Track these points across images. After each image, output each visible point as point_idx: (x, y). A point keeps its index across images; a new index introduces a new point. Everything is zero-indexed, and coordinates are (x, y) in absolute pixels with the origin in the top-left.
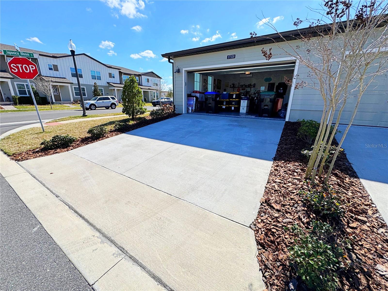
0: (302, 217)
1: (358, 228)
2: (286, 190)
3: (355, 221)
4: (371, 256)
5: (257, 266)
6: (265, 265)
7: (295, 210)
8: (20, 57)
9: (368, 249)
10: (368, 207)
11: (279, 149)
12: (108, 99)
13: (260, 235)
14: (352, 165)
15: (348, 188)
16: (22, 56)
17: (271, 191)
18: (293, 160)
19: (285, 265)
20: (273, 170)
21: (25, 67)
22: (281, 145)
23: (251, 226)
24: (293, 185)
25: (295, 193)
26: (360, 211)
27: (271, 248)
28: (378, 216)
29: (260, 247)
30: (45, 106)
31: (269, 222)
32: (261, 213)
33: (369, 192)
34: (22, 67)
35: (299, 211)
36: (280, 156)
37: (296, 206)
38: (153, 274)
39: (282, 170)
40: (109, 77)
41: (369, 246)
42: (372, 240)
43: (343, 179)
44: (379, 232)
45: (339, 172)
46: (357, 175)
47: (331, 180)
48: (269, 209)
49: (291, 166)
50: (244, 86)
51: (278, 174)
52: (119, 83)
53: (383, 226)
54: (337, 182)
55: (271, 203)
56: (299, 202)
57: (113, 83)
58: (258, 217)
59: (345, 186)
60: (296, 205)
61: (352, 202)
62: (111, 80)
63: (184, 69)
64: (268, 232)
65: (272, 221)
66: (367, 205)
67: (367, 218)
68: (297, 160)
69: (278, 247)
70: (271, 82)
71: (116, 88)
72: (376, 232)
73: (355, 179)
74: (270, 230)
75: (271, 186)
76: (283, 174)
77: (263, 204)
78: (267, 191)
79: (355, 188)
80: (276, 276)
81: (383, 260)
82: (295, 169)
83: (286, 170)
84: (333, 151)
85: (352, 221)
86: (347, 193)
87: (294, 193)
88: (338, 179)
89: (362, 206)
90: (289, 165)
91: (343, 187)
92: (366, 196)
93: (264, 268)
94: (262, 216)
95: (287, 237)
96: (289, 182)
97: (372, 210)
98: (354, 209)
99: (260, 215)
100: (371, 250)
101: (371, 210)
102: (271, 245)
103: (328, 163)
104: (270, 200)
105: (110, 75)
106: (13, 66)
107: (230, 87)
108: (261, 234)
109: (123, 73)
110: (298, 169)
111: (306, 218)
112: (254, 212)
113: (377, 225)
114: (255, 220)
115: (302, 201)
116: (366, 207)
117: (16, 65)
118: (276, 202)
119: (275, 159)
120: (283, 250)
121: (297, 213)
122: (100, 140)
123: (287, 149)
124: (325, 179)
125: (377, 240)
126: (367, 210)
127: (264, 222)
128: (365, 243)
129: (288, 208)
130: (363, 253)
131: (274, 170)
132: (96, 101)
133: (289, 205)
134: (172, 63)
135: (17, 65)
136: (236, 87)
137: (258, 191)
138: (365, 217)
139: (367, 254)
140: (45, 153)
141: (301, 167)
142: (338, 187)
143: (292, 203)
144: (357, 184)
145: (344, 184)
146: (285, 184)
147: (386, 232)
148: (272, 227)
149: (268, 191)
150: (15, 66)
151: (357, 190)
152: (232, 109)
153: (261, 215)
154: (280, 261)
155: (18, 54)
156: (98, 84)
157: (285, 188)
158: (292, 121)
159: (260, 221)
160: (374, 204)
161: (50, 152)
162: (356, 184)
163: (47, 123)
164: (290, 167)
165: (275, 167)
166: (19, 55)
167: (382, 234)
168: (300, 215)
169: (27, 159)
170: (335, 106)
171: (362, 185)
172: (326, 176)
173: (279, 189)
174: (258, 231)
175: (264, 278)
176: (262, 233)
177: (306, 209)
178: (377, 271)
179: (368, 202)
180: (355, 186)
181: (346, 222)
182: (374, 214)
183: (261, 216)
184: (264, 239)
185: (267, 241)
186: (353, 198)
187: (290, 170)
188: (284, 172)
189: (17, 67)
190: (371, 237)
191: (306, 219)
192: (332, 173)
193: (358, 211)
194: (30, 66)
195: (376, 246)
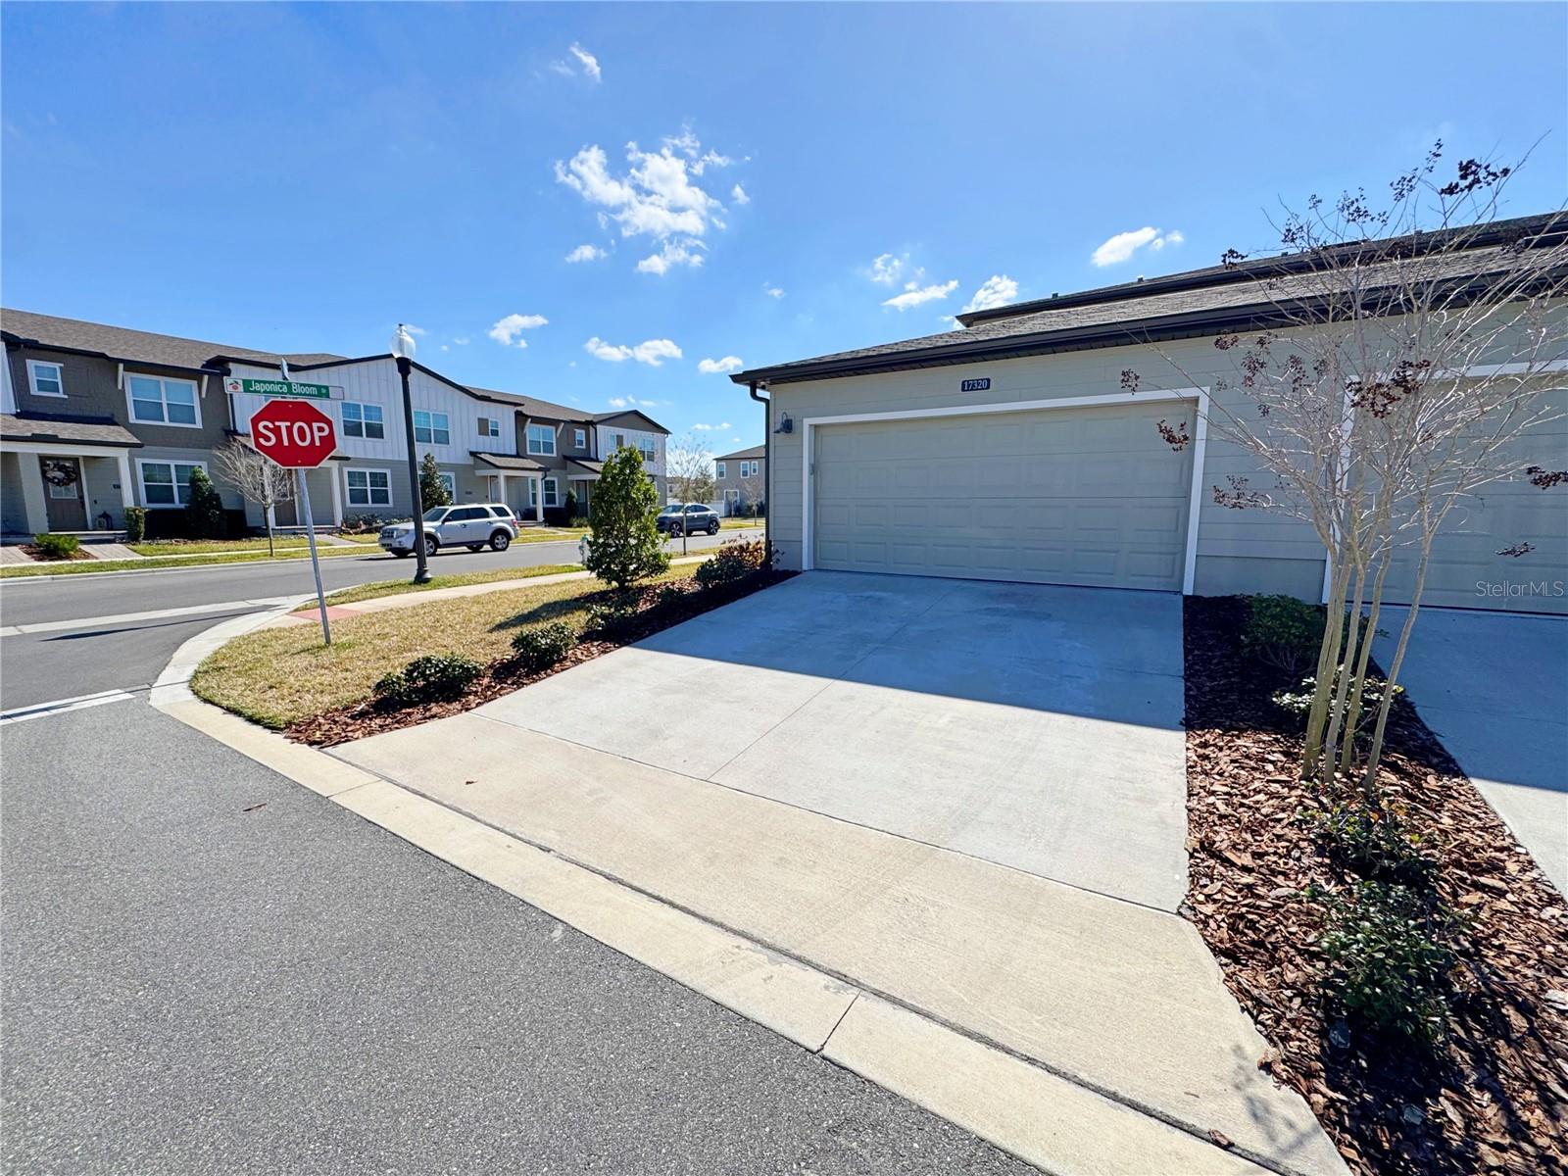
0: (1323, 883)
1: (1485, 908)
2: (1254, 813)
3: (1471, 889)
4: (1530, 972)
5: (1232, 1004)
6: (1253, 998)
7: (1295, 865)
8: (289, 399)
9: (1518, 955)
10: (1506, 853)
11: (1191, 693)
12: (483, 513)
13: (1214, 933)
14: (1438, 738)
15: (1437, 805)
16: (298, 394)
17: (1210, 820)
18: (1250, 726)
19: (1308, 995)
20: (1196, 758)
21: (301, 429)
22: (1195, 680)
23: (1181, 910)
24: (1272, 798)
25: (1286, 822)
26: (1484, 865)
27: (1256, 959)
28: (1536, 876)
29: (1225, 960)
30: (238, 544)
31: (1230, 900)
32: (1198, 879)
33: (1504, 816)
34: (289, 430)
35: (1309, 868)
36: (1202, 714)
37: (1297, 855)
38: (962, 1028)
39: (1224, 757)
40: (480, 434)
41: (1520, 948)
42: (1527, 935)
43: (1417, 778)
44: (1543, 916)
45: (1402, 760)
46: (1459, 769)
47: (1384, 783)
48: (1217, 865)
49: (1247, 743)
51: (1212, 769)
52: (514, 452)
53: (1554, 900)
54: (1403, 788)
55: (1220, 851)
56: (1303, 844)
57: (491, 454)
58: (1193, 889)
59: (1427, 799)
60: (1295, 853)
61: (1455, 840)
62: (485, 444)
63: (807, 422)
64: (1234, 922)
65: (1239, 895)
66: (1501, 850)
67: (1508, 883)
68: (1264, 727)
69: (1277, 956)
71: (503, 473)
72: (1537, 917)
73: (1456, 780)
74: (1242, 917)
75: (1202, 803)
76: (1231, 768)
77: (1196, 854)
78: (1197, 818)
79: (1460, 805)
80: (1289, 1020)
81: (1562, 980)
82: (1263, 753)
83: (1235, 756)
84: (1372, 694)
85: (1466, 889)
86: (1436, 817)
87: (1279, 821)
88: (1402, 779)
89: (1486, 852)
90: (1239, 742)
91: (1423, 801)
92: (1496, 826)
93: (1254, 1006)
94: (1206, 886)
95: (1293, 929)
96: (1257, 792)
97: (1518, 861)
98: (1464, 860)
99: (1198, 883)
100: (1529, 959)
101: (1516, 862)
102: (1255, 953)
103: (1362, 733)
104: (1215, 842)
105: (484, 427)
106: (266, 427)
108: (1219, 929)
109: (530, 417)
110: (1274, 752)
111: (1333, 883)
112: (1177, 877)
113: (1536, 901)
114: (1187, 896)
115: (1311, 840)
116: (1498, 854)
117: (273, 424)
118: (1234, 846)
119: (1188, 725)
120: (1290, 962)
121: (1305, 874)
122: (557, 672)
123: (1221, 691)
124: (1363, 779)
125: (1539, 934)
126: (1503, 861)
127: (1215, 901)
128: (1508, 942)
129: (1275, 862)
130: (1508, 964)
131: (1198, 757)
132: (438, 523)
133: (1275, 853)
134: (767, 401)
135: (277, 423)
137: (1169, 821)
138: (1501, 879)
139: (1518, 968)
140: (396, 717)
141: (1281, 747)
142: (1406, 801)
143: (1283, 847)
144: (1463, 793)
145: (1423, 794)
146: (1244, 796)
147: (1563, 916)
148: (1244, 910)
149: (1200, 819)
150: (271, 426)
151: (1466, 810)
153: (1202, 883)
154: (1289, 987)
155: (285, 389)
156: (437, 460)
157: (1250, 807)
158: (1206, 594)
159: (1201, 898)
160: (1519, 846)
161: (409, 714)
162: (1460, 794)
163: (297, 610)
164: (1245, 746)
165: (1199, 750)
166: (286, 394)
167: (1553, 921)
168: (1316, 877)
169: (349, 741)
170: (1364, 565)
171: (1478, 797)
172: (1365, 772)
173: (1230, 811)
174: (1206, 924)
175: (1259, 1026)
176: (1219, 927)
177: (1327, 861)
178: (1550, 1003)
179: (1503, 842)
180: (1456, 798)
181: (1448, 893)
182: (1523, 870)
183: (1201, 886)
184: (1231, 940)
185: (1241, 945)
186: (1459, 831)
187: (1247, 757)
188: (1232, 761)
189: (277, 431)
190: (1523, 928)
191: (1335, 886)
192: (1381, 762)
193: (1478, 865)
194: (315, 425)
195: (1541, 949)
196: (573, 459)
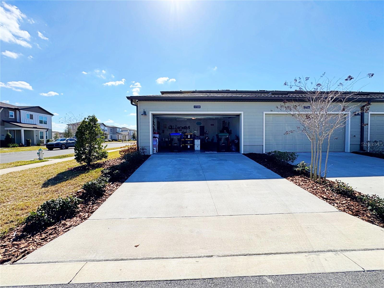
7: (337, 197)
13: (349, 212)
22: (271, 169)
23: (339, 210)
27: (361, 215)
29: (357, 217)
32: (331, 204)
35: (340, 197)
48: (329, 201)
50: (181, 128)
55: (327, 198)
60: (335, 195)
63: (151, 112)
70: (202, 125)
74: (348, 208)
77: (324, 200)
94: (334, 205)
95: (357, 207)
107: (169, 129)
115: (333, 192)
127: (339, 207)
136: (174, 129)
143: (332, 195)
152: (188, 147)
174: (345, 211)
184: (353, 213)
196: (8, 122)
